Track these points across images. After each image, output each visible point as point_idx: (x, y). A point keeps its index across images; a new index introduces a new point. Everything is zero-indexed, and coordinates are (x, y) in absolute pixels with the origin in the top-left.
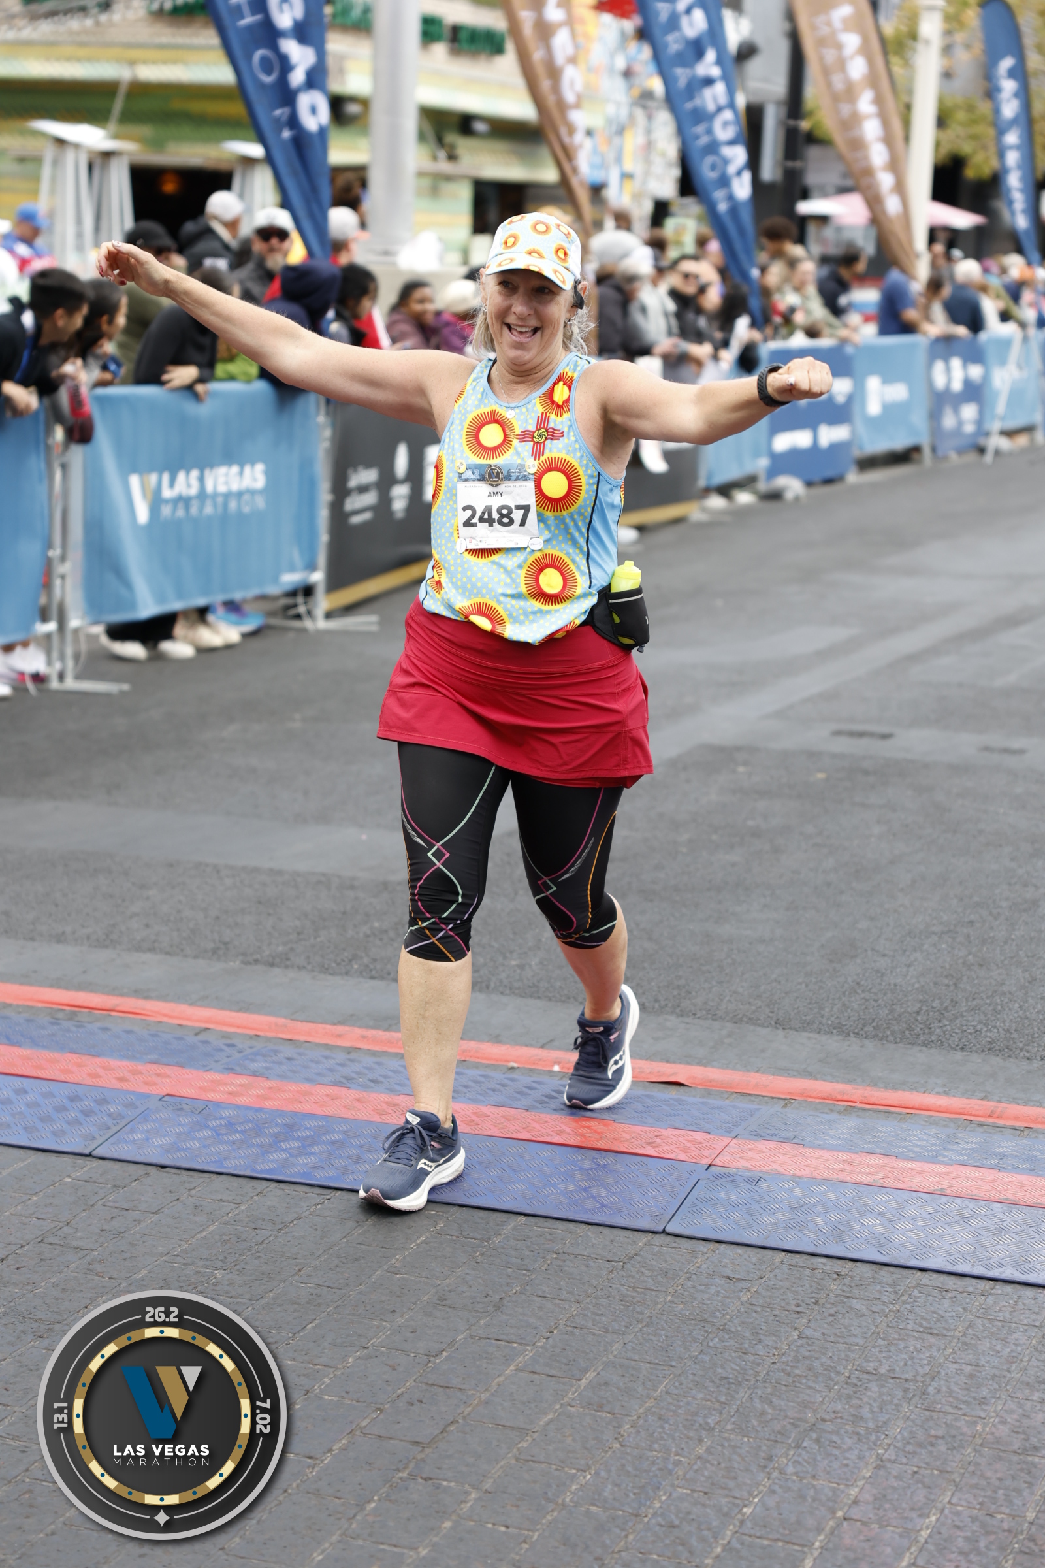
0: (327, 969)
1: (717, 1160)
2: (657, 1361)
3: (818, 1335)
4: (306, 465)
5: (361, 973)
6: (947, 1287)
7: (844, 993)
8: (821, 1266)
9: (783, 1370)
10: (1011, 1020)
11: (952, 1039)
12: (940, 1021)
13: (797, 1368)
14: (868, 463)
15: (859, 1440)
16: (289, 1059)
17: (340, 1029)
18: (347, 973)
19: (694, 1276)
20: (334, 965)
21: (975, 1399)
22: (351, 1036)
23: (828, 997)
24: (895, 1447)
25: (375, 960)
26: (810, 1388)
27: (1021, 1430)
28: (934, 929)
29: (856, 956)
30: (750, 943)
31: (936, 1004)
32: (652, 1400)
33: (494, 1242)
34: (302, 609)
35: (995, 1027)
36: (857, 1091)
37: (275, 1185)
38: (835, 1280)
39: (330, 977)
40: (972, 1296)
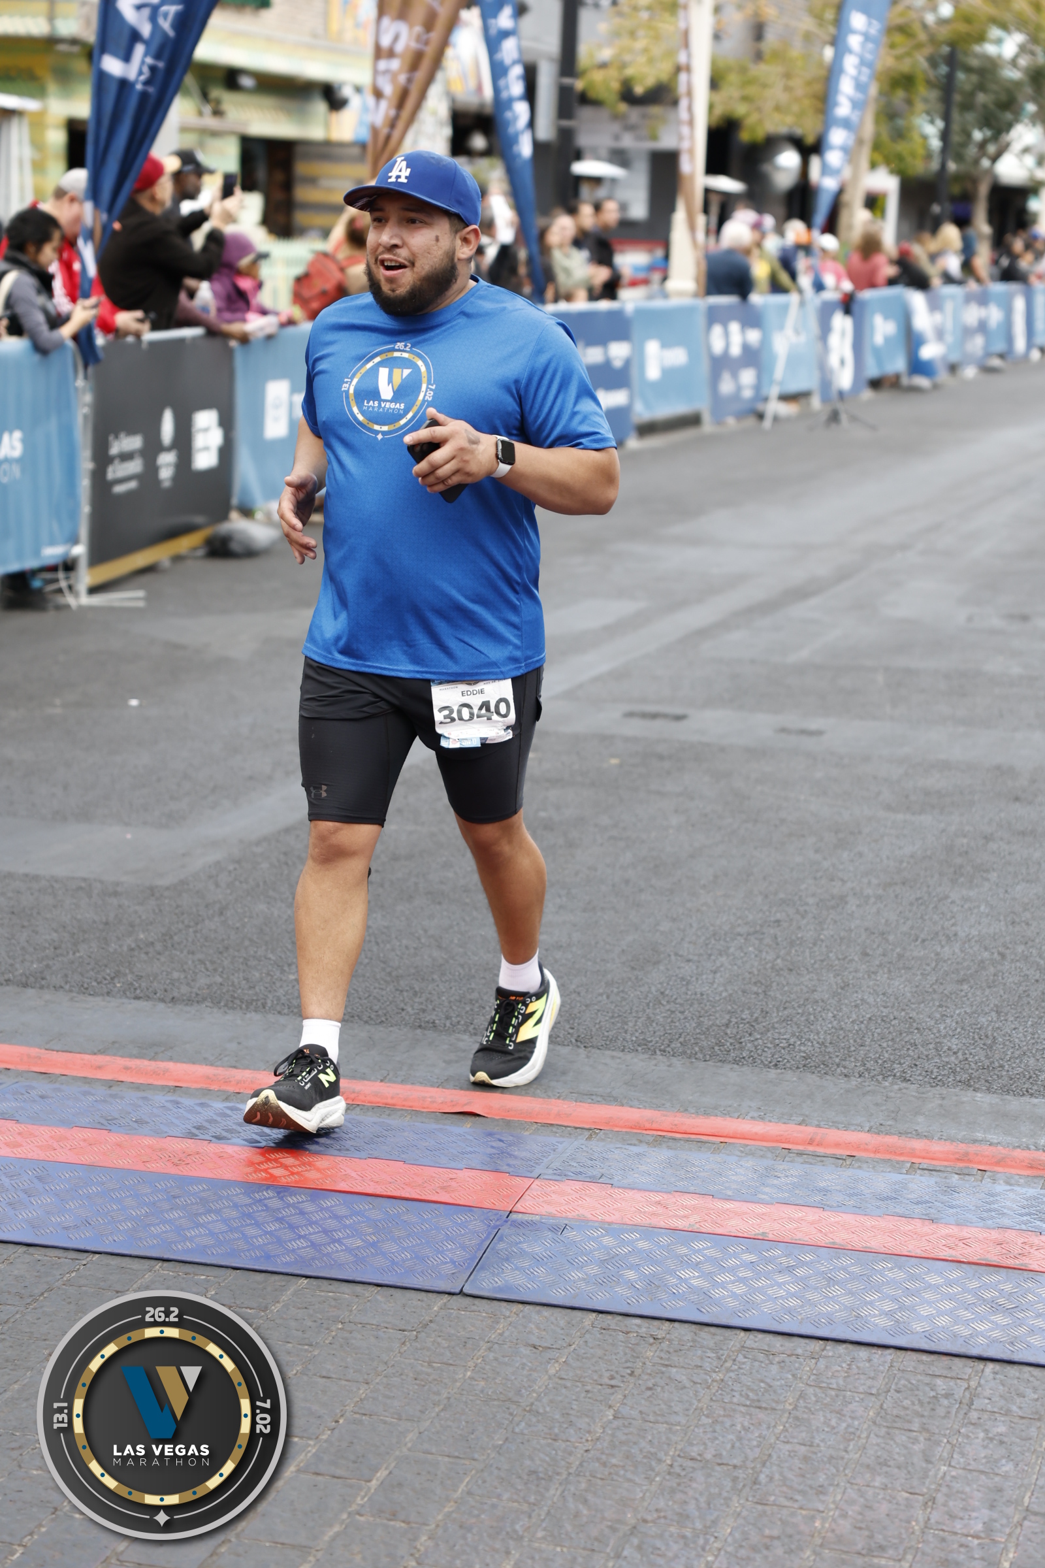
0: (87, 989)
3: (634, 1413)
4: (66, 431)
5: (124, 992)
6: (774, 1350)
8: (636, 1328)
9: (598, 1459)
10: (825, 1032)
11: (764, 1054)
12: (750, 1035)
13: (613, 1455)
14: (647, 429)
15: (686, 1545)
16: (42, 1097)
17: (100, 1059)
18: (108, 993)
19: (496, 1346)
20: (94, 984)
21: (811, 1487)
22: (114, 1066)
23: (631, 1009)
24: (726, 1552)
25: (140, 977)
26: (630, 1480)
27: (863, 1525)
28: (739, 930)
29: (659, 962)
32: (452, 1503)
33: (272, 1311)
34: (63, 584)
35: (809, 1040)
36: (667, 1118)
37: (23, 1249)
38: (651, 1345)
39: (90, 998)
40: (802, 1360)
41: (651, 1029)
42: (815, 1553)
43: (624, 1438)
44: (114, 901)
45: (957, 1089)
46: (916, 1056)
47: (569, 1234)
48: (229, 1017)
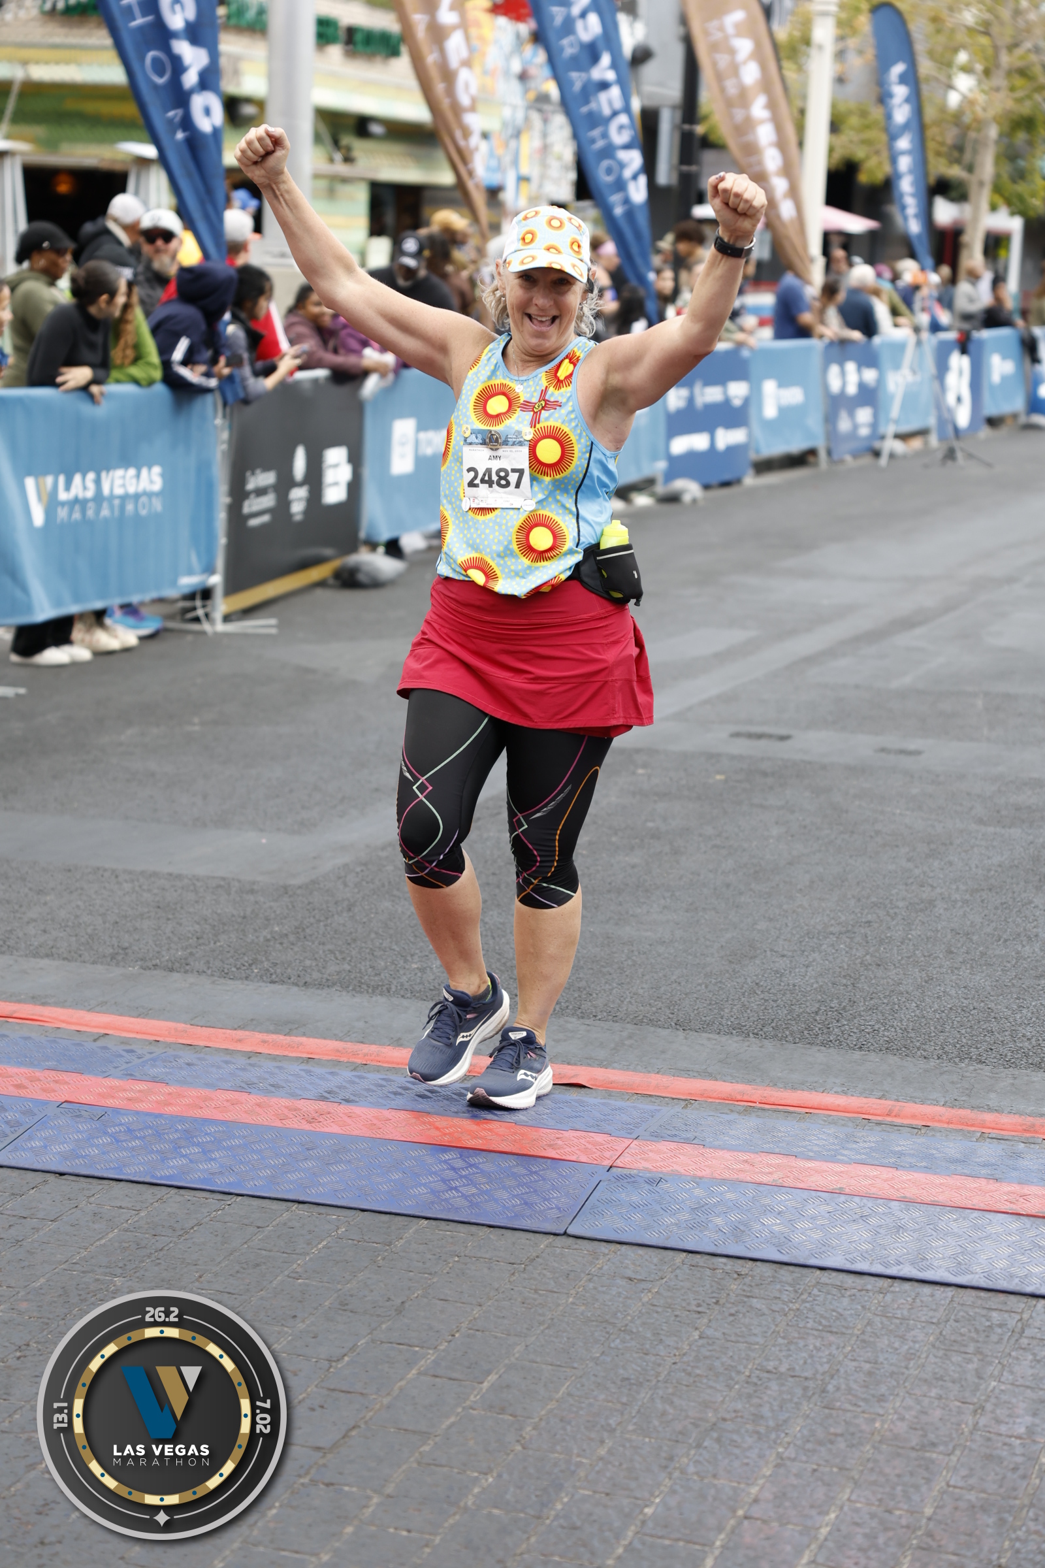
0: (227, 974)
1: (618, 1161)
2: (559, 1363)
3: (718, 1334)
4: (204, 467)
5: (261, 977)
6: (846, 1286)
7: (743, 994)
8: (722, 1266)
9: (684, 1370)
10: (908, 1020)
11: (850, 1038)
12: (838, 1021)
13: (697, 1367)
14: (764, 466)
15: (760, 1439)
16: (188, 1064)
17: (240, 1034)
18: (247, 978)
19: (595, 1278)
20: (234, 969)
21: (873, 1396)
22: (252, 1040)
23: (728, 998)
24: (795, 1445)
25: (275, 964)
26: (711, 1387)
27: (918, 1426)
28: (832, 929)
29: (755, 957)
30: (651, 945)
31: (835, 1004)
32: (554, 1402)
33: (396, 1246)
34: (200, 612)
35: (893, 1026)
36: (757, 1092)
37: (174, 1191)
38: (735, 1279)
39: (231, 982)
40: (871, 1294)
41: (745, 1015)
42: (874, 1447)
43: (708, 1354)
44: (251, 898)
45: (1029, 1071)
46: (992, 1042)
47: (662, 1185)
48: (358, 999)
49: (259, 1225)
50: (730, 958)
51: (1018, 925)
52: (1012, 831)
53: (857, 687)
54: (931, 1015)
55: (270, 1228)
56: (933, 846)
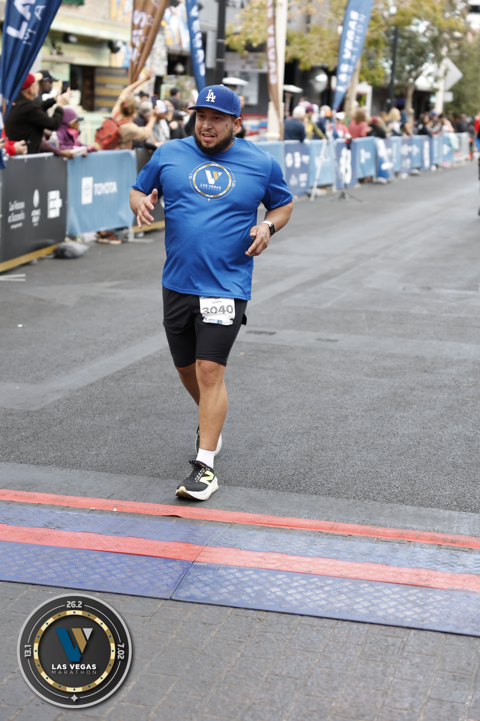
1: (197, 558)
2: (168, 673)
3: (250, 654)
5: (15, 460)
6: (314, 625)
7: (257, 466)
8: (251, 615)
9: (233, 676)
10: (338, 478)
11: (310, 488)
12: (304, 479)
13: (240, 674)
17: (3, 491)
18: (8, 461)
19: (187, 623)
21: (331, 688)
22: (10, 494)
23: (250, 468)
25: (22, 453)
26: (248, 685)
27: (354, 705)
28: (299, 431)
31: (302, 470)
32: (166, 696)
35: (331, 482)
36: (266, 518)
40: (327, 629)
41: (259, 477)
42: (332, 718)
43: (245, 665)
44: (11, 418)
45: (398, 504)
46: (379, 489)
47: (220, 571)
48: (64, 471)
49: (11, 597)
50: (250, 447)
51: (388, 428)
52: (383, 380)
53: (305, 308)
54: (349, 476)
55: (17, 599)
56: (345, 388)
